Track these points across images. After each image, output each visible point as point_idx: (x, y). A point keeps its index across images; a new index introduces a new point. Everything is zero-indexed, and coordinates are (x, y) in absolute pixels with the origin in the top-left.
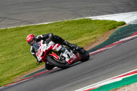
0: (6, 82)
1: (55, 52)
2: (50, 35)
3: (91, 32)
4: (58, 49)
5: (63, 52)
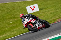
0: (53, 22)
1: (32, 24)
2: (31, 15)
4: (33, 22)
5: (36, 24)
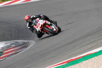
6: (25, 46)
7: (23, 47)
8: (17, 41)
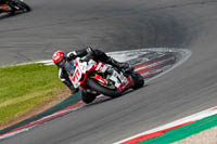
3: (45, 84)
5: (111, 74)
6: (169, 60)
7: (167, 64)
8: (154, 50)
